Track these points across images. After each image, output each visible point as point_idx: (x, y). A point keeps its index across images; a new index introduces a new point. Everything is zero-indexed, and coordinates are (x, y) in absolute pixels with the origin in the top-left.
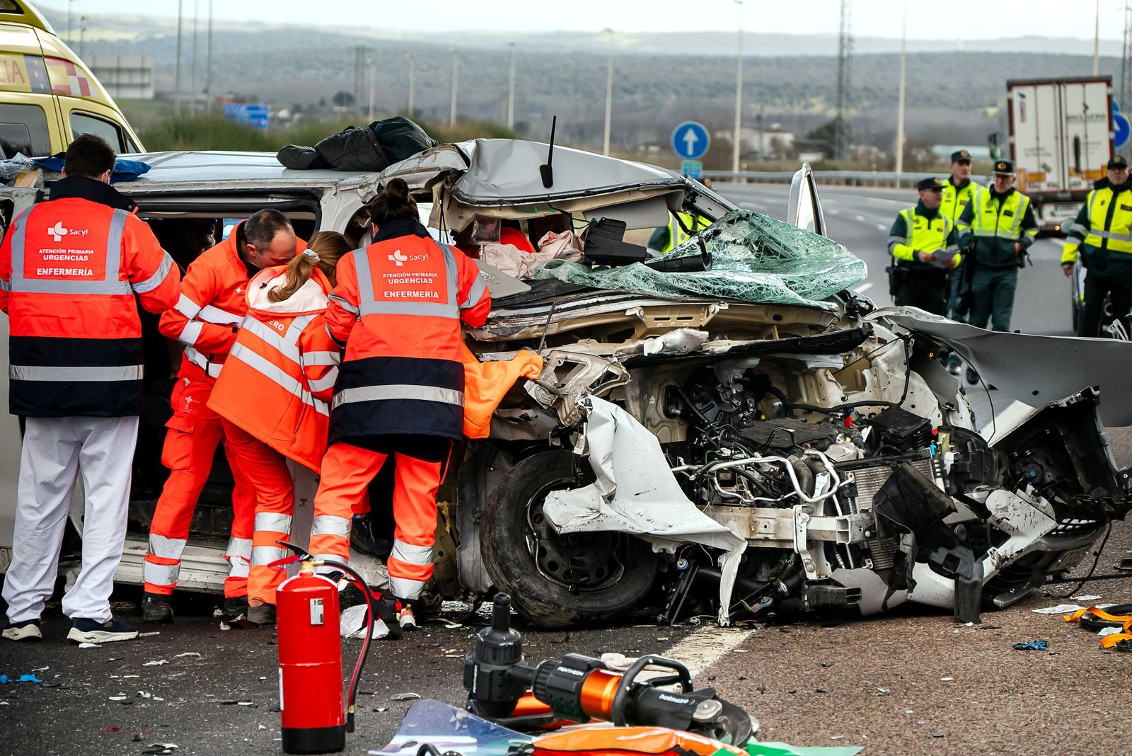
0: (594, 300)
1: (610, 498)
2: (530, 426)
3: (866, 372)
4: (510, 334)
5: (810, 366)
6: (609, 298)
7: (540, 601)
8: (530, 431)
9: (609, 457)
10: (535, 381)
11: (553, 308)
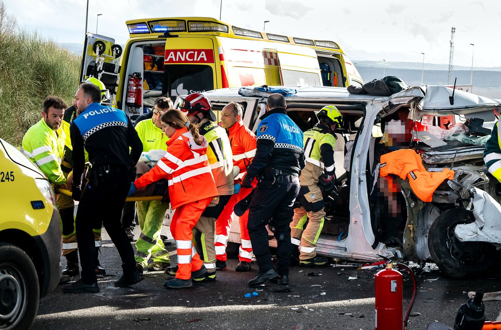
0: (472, 149)
1: (481, 229)
2: (448, 198)
4: (439, 161)
6: (478, 149)
7: (452, 268)
8: (448, 199)
9: (482, 212)
10: (451, 181)
11: (457, 151)
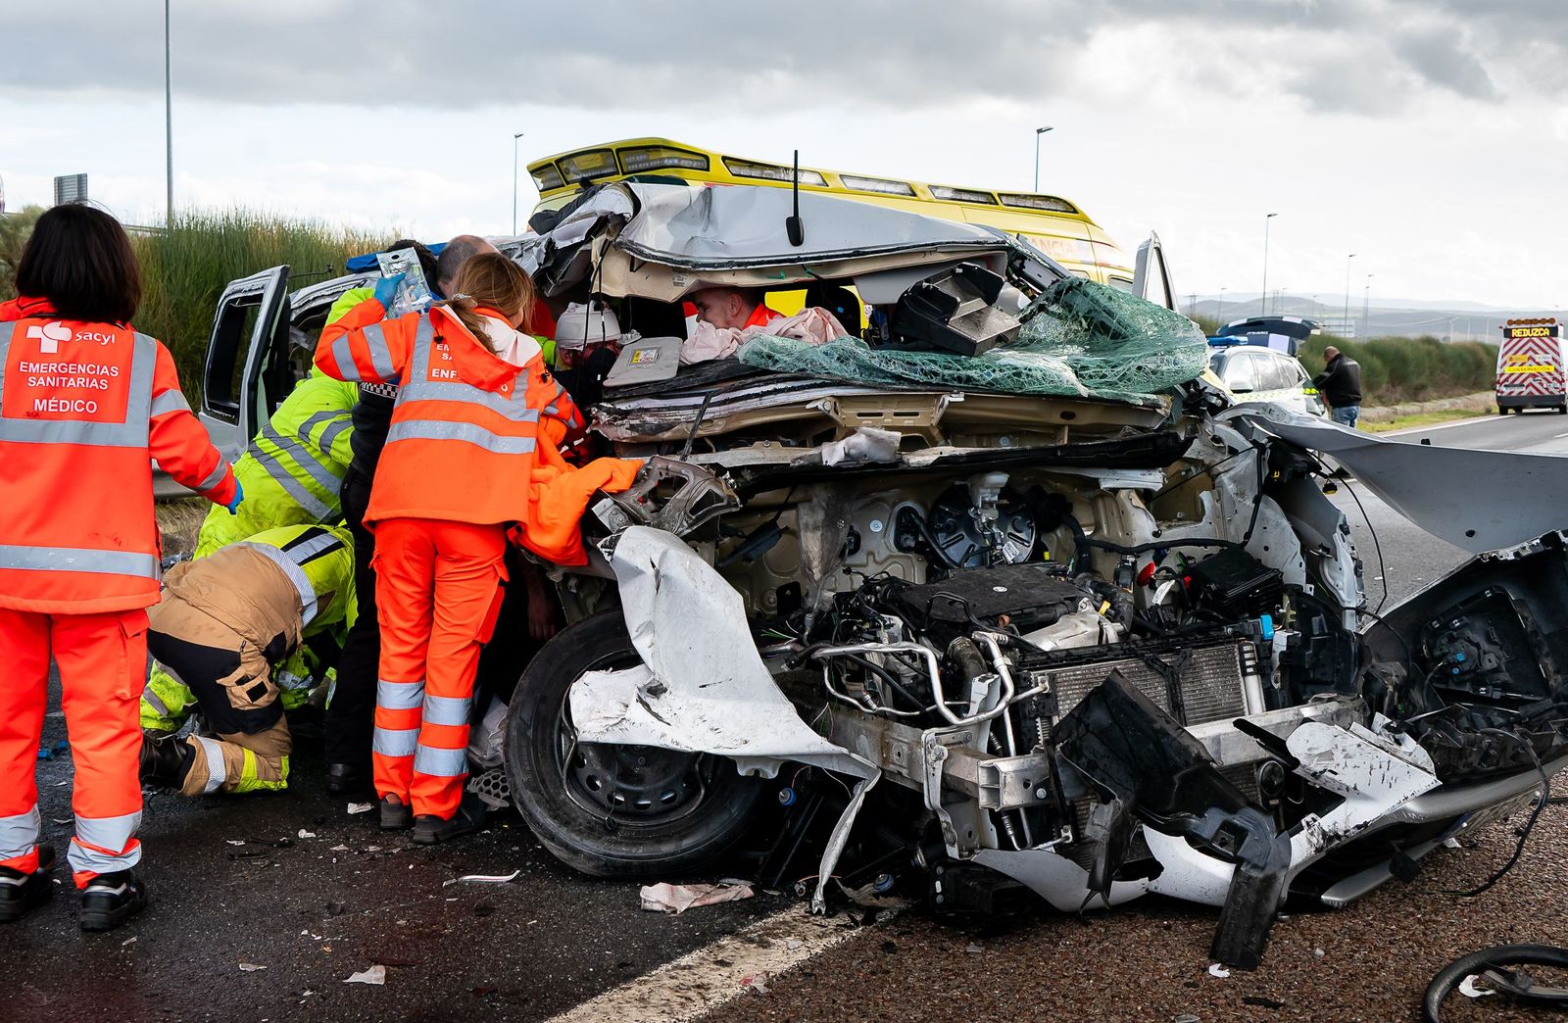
0: (770, 387)
3: (1206, 497)
4: (661, 432)
5: (1104, 485)
11: (709, 398)
